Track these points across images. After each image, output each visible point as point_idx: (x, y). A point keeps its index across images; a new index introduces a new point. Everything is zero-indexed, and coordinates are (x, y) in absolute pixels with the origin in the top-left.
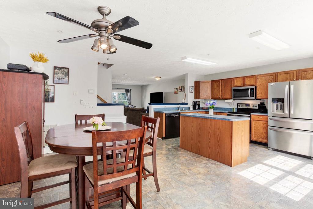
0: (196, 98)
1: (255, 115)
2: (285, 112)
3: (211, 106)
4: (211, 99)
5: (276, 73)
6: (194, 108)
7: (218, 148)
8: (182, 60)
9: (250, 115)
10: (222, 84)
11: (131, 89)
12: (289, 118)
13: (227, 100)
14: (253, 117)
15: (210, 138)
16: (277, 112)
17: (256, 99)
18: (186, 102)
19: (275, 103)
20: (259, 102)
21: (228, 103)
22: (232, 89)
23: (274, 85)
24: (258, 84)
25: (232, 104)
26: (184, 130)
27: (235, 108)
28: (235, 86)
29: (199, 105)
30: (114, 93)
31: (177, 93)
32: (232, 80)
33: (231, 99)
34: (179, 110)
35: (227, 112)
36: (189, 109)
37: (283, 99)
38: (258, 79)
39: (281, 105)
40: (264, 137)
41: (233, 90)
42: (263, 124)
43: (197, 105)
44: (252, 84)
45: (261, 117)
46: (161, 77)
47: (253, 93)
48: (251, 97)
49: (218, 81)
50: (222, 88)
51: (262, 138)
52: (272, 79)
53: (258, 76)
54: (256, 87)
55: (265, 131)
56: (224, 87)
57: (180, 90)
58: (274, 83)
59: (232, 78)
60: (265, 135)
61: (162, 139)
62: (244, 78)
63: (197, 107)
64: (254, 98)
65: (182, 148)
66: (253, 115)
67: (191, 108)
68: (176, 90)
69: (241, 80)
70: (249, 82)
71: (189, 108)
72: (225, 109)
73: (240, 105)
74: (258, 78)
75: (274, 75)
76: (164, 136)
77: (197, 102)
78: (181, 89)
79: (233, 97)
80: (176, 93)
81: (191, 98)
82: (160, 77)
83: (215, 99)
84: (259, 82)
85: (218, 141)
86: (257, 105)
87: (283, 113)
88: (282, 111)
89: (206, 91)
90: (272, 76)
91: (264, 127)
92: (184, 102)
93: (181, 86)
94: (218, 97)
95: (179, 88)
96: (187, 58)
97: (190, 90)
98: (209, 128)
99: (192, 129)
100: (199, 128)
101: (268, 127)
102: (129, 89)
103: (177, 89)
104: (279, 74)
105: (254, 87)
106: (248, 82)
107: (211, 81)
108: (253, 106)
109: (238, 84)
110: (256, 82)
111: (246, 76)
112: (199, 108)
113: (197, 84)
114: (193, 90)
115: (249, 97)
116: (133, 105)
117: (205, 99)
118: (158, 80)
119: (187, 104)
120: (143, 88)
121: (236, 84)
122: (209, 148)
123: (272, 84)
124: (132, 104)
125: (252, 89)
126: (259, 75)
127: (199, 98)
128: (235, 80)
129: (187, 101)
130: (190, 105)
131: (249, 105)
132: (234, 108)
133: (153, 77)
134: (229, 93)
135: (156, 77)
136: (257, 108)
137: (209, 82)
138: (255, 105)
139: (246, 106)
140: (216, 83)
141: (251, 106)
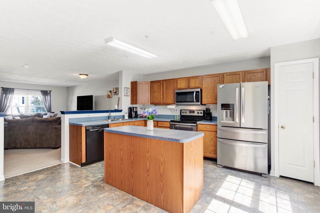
0: (132, 103)
1: (201, 124)
2: (236, 121)
3: (150, 117)
4: (151, 104)
5: (222, 74)
6: (130, 116)
7: (162, 187)
8: (106, 42)
9: (195, 125)
10: (163, 86)
11: (50, 91)
12: (240, 128)
13: (169, 105)
14: (199, 126)
15: (148, 170)
16: (226, 120)
17: (201, 104)
18: (119, 109)
19: (225, 109)
20: (204, 108)
21: (170, 109)
22: (174, 92)
23: (223, 87)
24: (204, 86)
25: (174, 111)
26: (110, 155)
27: (178, 116)
28: (178, 88)
29: (136, 112)
30: (38, 96)
31: (111, 96)
32: (175, 81)
33: (174, 104)
34: (110, 120)
35: (169, 120)
36: (124, 118)
37: (234, 104)
38: (203, 81)
39: (231, 112)
40: (211, 151)
41: (177, 93)
42: (211, 135)
43: (134, 111)
44: (197, 86)
45: (208, 127)
46: (87, 75)
47: (199, 98)
48: (196, 102)
49: (159, 81)
50: (163, 90)
51: (210, 151)
52: (218, 81)
53: (204, 77)
54: (201, 90)
55: (212, 144)
56: (166, 90)
57: (114, 93)
58: (223, 85)
59: (175, 79)
60: (212, 148)
61: (80, 166)
62: (188, 79)
63: (133, 114)
64: (199, 103)
65: (107, 183)
66: (199, 124)
67: (126, 117)
68: (109, 93)
69: (185, 81)
70: (194, 84)
71: (124, 116)
72: (167, 117)
73: (184, 111)
74: (204, 79)
75: (220, 76)
76: (84, 161)
77: (133, 108)
78: (116, 92)
79: (176, 102)
80: (109, 97)
81: (126, 103)
82: (85, 75)
83: (156, 104)
84: (204, 84)
85: (161, 174)
86: (202, 112)
87: (233, 122)
88: (232, 119)
89: (144, 94)
90: (218, 78)
91: (212, 139)
92: (116, 108)
93: (116, 88)
94: (158, 101)
95: (114, 90)
96: (114, 40)
97: (125, 93)
98: (148, 153)
99: (122, 153)
100: (132, 152)
101: (218, 139)
102: (47, 91)
103: (110, 91)
104: (225, 76)
105: (199, 90)
106: (192, 84)
107: (151, 82)
108: (198, 113)
109: (182, 86)
110: (202, 84)
111: (191, 77)
112: (136, 116)
113: (134, 85)
114: (128, 93)
115: (194, 102)
116: (54, 113)
117: (143, 105)
118: (84, 79)
119: (121, 111)
120: (69, 89)
121: (179, 86)
122: (148, 186)
123: (221, 86)
124: (52, 111)
125: (197, 92)
126: (204, 75)
127: (136, 104)
128: (179, 81)
129: (121, 107)
130: (125, 112)
131: (193, 112)
132: (176, 116)
133: (77, 75)
134: (171, 97)
135: (80, 74)
136: (202, 115)
137: (148, 83)
138: (200, 112)
139: (190, 113)
140: (156, 84)
141: (196, 112)
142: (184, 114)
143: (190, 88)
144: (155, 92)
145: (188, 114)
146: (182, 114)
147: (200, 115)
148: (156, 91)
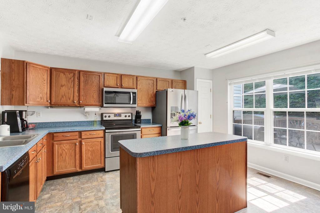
1: (145, 128)
4: (51, 105)
9: (140, 129)
10: (79, 79)
14: (143, 130)
28: (105, 86)
32: (101, 75)
41: (106, 92)
44: (130, 86)
45: (152, 130)
48: (132, 104)
49: (71, 71)
50: (79, 85)
52: (152, 84)
53: (139, 78)
56: (85, 85)
62: (120, 76)
64: (136, 105)
66: (143, 128)
69: (116, 78)
70: (127, 83)
73: (107, 115)
74: (139, 80)
75: (154, 79)
79: (105, 103)
84: (139, 85)
86: (130, 115)
89: (39, 87)
90: (152, 81)
94: (69, 101)
104: (158, 80)
105: (136, 91)
108: (126, 116)
109: (111, 84)
110: (136, 84)
113: (14, 68)
121: (107, 83)
127: (23, 103)
128: (106, 77)
131: (120, 115)
136: (130, 118)
137: (47, 69)
138: (128, 115)
139: (115, 116)
140: (64, 74)
141: (123, 116)
142: (107, 118)
143: (123, 87)
144: (62, 86)
145: (113, 118)
146: (104, 119)
147: (127, 118)
148: (65, 85)
